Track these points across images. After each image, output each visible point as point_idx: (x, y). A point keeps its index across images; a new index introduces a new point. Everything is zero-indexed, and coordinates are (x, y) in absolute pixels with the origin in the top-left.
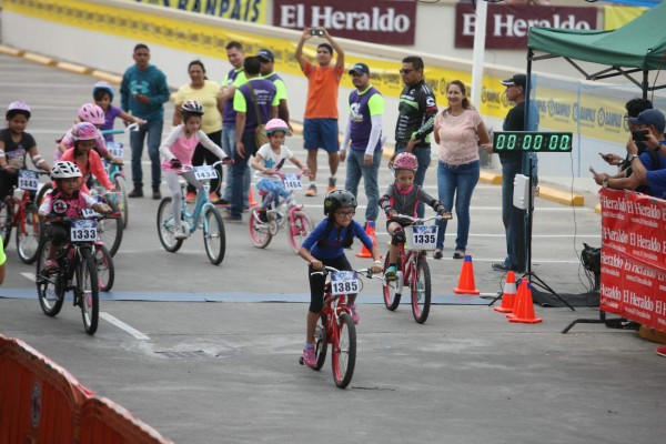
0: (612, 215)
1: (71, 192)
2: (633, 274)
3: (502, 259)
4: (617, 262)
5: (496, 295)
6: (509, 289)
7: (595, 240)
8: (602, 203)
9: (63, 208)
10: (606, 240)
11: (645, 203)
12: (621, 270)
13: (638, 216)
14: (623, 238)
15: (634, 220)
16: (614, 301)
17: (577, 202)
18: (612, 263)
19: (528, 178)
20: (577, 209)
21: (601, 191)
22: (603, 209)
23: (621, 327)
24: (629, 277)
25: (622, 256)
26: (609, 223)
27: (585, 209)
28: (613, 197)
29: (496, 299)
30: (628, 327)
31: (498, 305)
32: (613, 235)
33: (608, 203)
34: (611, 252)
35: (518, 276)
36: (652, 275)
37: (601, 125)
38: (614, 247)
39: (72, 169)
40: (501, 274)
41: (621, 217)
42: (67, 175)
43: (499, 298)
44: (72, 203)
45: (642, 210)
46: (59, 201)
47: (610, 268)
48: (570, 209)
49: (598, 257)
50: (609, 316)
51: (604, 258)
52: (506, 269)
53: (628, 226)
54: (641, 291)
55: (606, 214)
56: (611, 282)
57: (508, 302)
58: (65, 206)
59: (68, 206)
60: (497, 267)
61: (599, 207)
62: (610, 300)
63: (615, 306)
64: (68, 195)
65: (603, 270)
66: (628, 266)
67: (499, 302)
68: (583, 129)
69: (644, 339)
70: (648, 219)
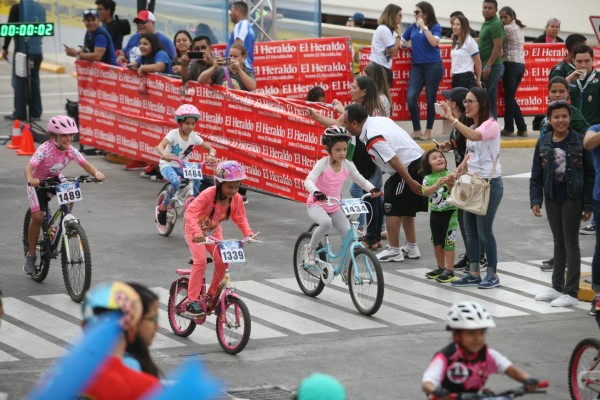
0: (84, 79)
1: (476, 349)
2: (101, 118)
3: (10, 112)
4: (89, 110)
5: (7, 137)
6: (16, 132)
7: (74, 96)
8: (77, 71)
9: (461, 376)
10: (82, 96)
11: (106, 69)
12: (92, 116)
13: (102, 79)
14: (93, 94)
15: (100, 81)
16: (89, 137)
17: (61, 71)
18: (85, 111)
19: (24, 55)
20: (61, 76)
21: (77, 62)
22: (79, 75)
23: (95, 154)
24: (98, 120)
25: (93, 107)
26: (83, 84)
27: (66, 76)
28: (84, 66)
29: (7, 140)
30: (100, 154)
31: (10, 144)
32: (86, 92)
33: (81, 70)
34: (85, 104)
35: (23, 123)
36: (113, 117)
37: (73, 17)
38: (87, 100)
39: (479, 314)
40: (10, 122)
41: (90, 79)
42: (471, 325)
43: (10, 139)
44: (476, 369)
45: (104, 74)
46: (457, 365)
47: (85, 114)
48: (55, 76)
49: (76, 108)
50: (86, 148)
51: (81, 108)
52: (14, 119)
53: (96, 86)
54: (106, 129)
55: (80, 78)
56: (86, 124)
57: (16, 141)
58: (466, 372)
59: (470, 372)
60: (7, 118)
61: (75, 73)
62: (86, 136)
63: (89, 140)
64: (471, 354)
65: (80, 116)
66: (97, 113)
67: (10, 142)
68: (62, 20)
69: (110, 162)
70: (109, 80)
